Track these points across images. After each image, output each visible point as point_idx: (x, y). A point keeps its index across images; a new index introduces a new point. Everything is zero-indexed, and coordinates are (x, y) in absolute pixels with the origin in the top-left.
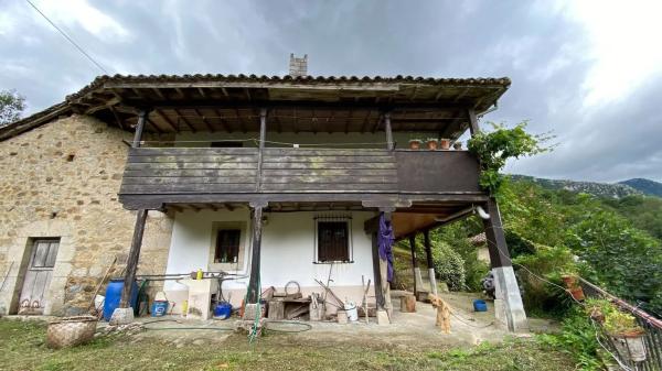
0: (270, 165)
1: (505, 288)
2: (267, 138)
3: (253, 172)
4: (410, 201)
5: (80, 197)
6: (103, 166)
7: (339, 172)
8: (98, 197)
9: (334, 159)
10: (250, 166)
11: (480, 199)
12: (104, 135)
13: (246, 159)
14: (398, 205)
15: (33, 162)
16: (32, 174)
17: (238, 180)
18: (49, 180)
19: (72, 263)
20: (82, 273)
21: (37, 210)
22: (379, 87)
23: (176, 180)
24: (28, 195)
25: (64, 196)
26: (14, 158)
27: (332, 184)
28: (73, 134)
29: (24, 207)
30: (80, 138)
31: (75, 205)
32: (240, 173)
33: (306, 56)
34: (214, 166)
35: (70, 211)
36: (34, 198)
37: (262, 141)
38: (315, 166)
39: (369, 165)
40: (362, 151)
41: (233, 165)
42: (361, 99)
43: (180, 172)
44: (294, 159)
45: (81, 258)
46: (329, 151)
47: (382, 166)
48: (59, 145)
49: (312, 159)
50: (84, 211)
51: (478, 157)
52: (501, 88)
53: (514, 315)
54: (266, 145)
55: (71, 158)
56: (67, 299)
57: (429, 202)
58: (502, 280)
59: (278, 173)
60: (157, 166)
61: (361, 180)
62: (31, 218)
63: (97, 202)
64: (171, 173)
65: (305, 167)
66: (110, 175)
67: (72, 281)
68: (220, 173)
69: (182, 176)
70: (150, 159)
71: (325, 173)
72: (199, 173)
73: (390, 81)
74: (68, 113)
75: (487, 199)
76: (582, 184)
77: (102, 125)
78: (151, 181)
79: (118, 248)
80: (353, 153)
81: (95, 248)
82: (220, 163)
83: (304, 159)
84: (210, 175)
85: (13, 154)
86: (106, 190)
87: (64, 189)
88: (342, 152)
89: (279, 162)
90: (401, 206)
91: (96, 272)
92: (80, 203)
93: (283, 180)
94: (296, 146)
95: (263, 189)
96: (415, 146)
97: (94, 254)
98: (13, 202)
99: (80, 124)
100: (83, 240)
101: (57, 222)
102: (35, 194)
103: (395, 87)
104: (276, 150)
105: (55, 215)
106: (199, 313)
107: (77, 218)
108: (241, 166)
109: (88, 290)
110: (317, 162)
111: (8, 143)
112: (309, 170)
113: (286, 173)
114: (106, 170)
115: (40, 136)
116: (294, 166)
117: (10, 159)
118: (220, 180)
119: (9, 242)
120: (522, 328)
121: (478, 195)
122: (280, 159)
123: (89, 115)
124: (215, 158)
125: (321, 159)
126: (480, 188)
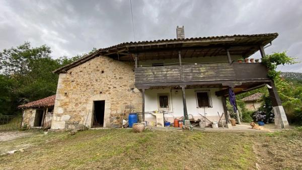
0: (185, 71)
1: (280, 114)
2: (182, 61)
3: (179, 75)
4: (241, 83)
5: (109, 86)
6: (115, 74)
7: (211, 73)
8: (115, 86)
9: (209, 68)
10: (178, 72)
11: (268, 81)
12: (113, 63)
13: (176, 70)
14: (236, 84)
15: (89, 74)
16: (90, 78)
17: (174, 77)
18: (97, 80)
19: (111, 109)
20: (114, 112)
21: (95, 91)
22: (227, 40)
23: (153, 78)
24: (90, 86)
25: (103, 86)
26: (81, 73)
27: (209, 78)
28: (101, 63)
29: (89, 90)
30: (104, 64)
31: (108, 89)
32: (174, 75)
33: (183, 26)
34: (165, 73)
35: (106, 91)
36: (92, 87)
37: (180, 62)
38: (202, 71)
39: (223, 70)
40: (220, 64)
41: (172, 72)
42: (217, 44)
43: (154, 76)
44: (194, 69)
45: (113, 107)
46: (207, 65)
47: (229, 70)
48: (97, 67)
49: (201, 68)
50: (111, 91)
51: (266, 65)
52: (274, 37)
53: (284, 123)
54: (182, 64)
55: (103, 72)
56: (111, 121)
57: (248, 83)
58: (278, 111)
59: (188, 74)
60: (145, 74)
61: (221, 75)
62: (93, 94)
63: (115, 88)
64: (151, 76)
65: (198, 71)
66: (118, 78)
67: (112, 115)
68: (168, 75)
69: (155, 77)
70: (143, 72)
71: (206, 73)
72: (161, 76)
73: (232, 37)
74: (98, 55)
75: (271, 81)
76: (287, 73)
77: (111, 59)
78: (145, 79)
79: (126, 103)
80: (216, 65)
81: (118, 103)
82: (167, 71)
83: (198, 69)
84: (164, 76)
85: (81, 71)
86: (117, 83)
87: (103, 83)
88: (212, 65)
89: (188, 70)
90: (238, 85)
91: (119, 112)
92: (109, 88)
93: (191, 77)
94: (196, 64)
95: (183, 80)
96: (241, 62)
97: (118, 105)
98: (85, 89)
99: (103, 59)
100: (113, 101)
101: (102, 95)
102: (92, 85)
103: (233, 39)
104: (187, 66)
105: (101, 93)
106: (161, 125)
107: (110, 93)
108: (175, 72)
109: (118, 118)
110: (203, 69)
111: (78, 67)
112: (200, 73)
113: (191, 74)
114: (116, 76)
115: (90, 64)
116: (194, 71)
117: (80, 73)
118: (168, 78)
119: (86, 103)
120: (287, 127)
121: (267, 80)
122: (188, 69)
123: (106, 56)
124: (165, 70)
125: (204, 68)
126: (268, 77)
